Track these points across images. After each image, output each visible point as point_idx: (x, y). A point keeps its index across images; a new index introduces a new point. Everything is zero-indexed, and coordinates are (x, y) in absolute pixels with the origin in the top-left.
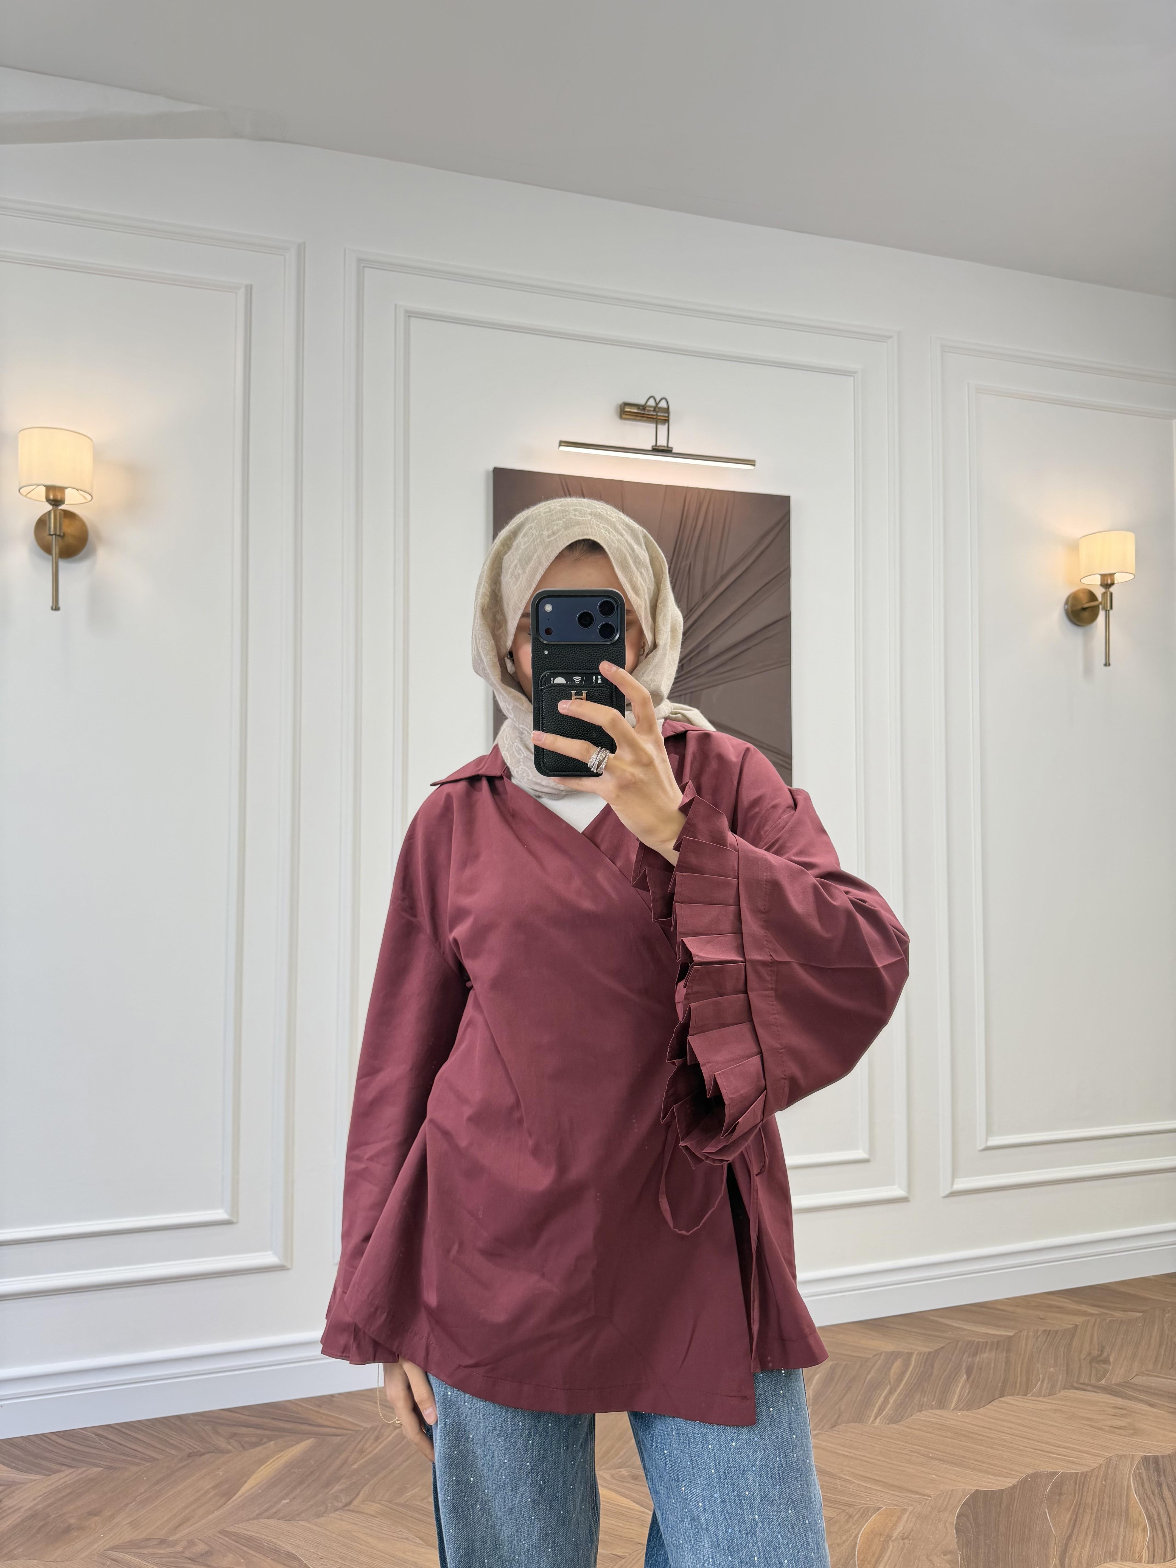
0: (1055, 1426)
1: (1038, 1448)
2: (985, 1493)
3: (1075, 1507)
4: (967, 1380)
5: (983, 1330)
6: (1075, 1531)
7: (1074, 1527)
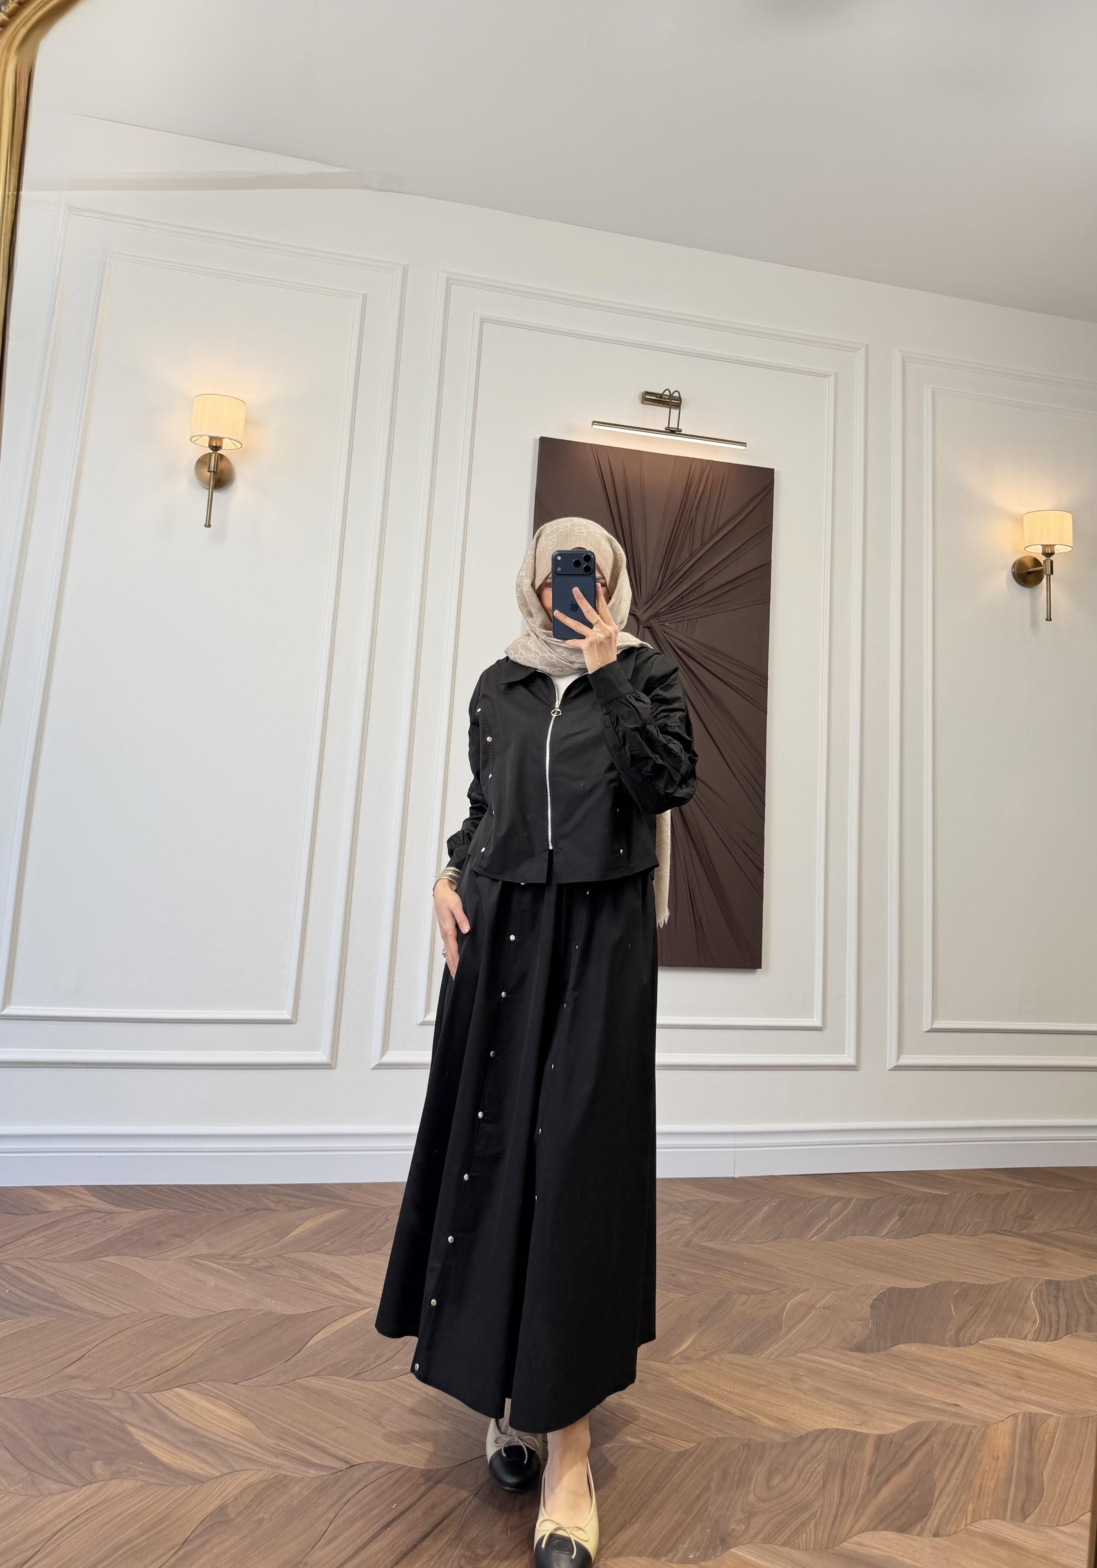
0: (971, 1255)
1: (953, 1266)
2: (901, 1290)
3: (977, 1304)
4: (900, 1218)
5: (921, 1189)
6: (974, 1318)
7: (973, 1315)
